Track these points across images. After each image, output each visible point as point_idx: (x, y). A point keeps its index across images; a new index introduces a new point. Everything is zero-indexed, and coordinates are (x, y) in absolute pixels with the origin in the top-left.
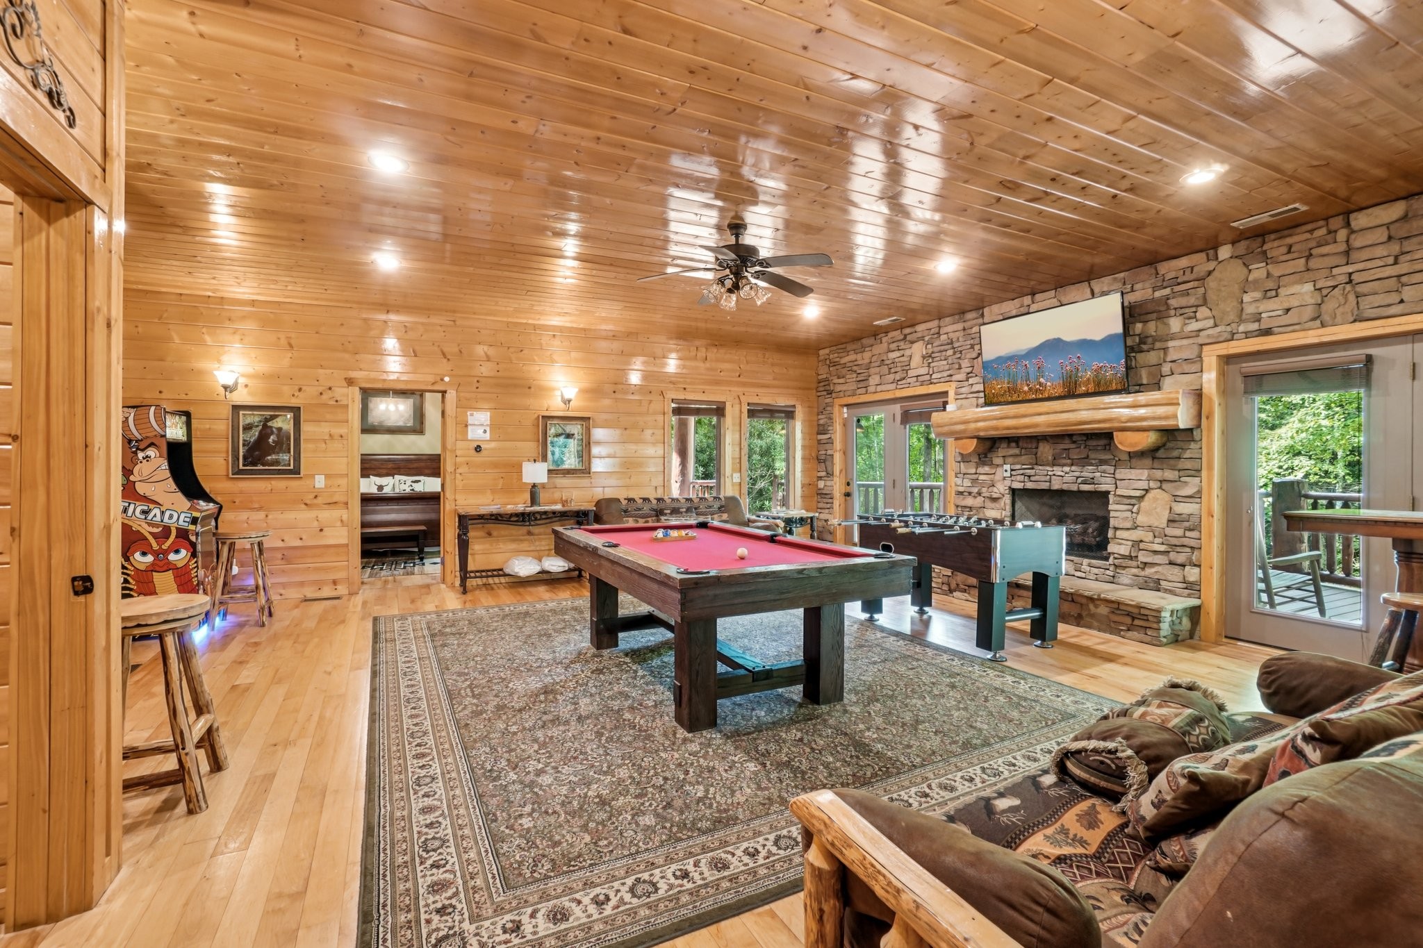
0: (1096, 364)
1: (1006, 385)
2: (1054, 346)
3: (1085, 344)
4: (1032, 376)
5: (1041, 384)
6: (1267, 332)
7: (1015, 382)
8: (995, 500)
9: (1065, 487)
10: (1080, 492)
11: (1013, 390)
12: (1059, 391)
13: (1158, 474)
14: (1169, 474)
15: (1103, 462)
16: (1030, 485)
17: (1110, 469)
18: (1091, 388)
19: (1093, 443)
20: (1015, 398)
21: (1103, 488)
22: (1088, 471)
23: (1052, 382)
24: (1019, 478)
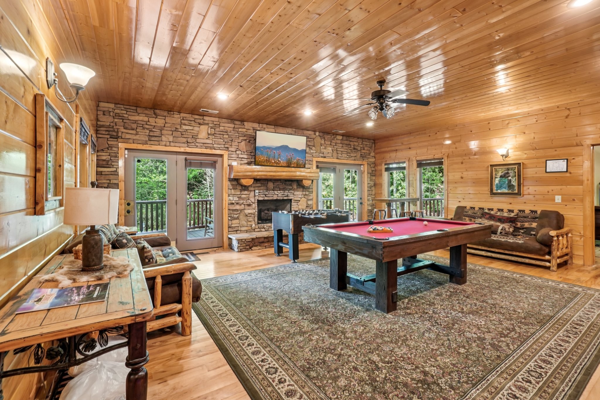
0: (298, 158)
1: (265, 158)
2: (285, 148)
3: (295, 150)
4: (276, 157)
5: (279, 161)
6: (325, 157)
7: (269, 158)
8: (249, 205)
9: (279, 198)
10: (283, 200)
11: (268, 161)
12: (285, 165)
13: (304, 193)
14: (307, 193)
15: (291, 189)
16: (266, 198)
17: (293, 192)
18: (295, 165)
19: (287, 183)
20: (268, 164)
21: (290, 198)
22: (286, 193)
23: (283, 161)
24: (262, 196)
